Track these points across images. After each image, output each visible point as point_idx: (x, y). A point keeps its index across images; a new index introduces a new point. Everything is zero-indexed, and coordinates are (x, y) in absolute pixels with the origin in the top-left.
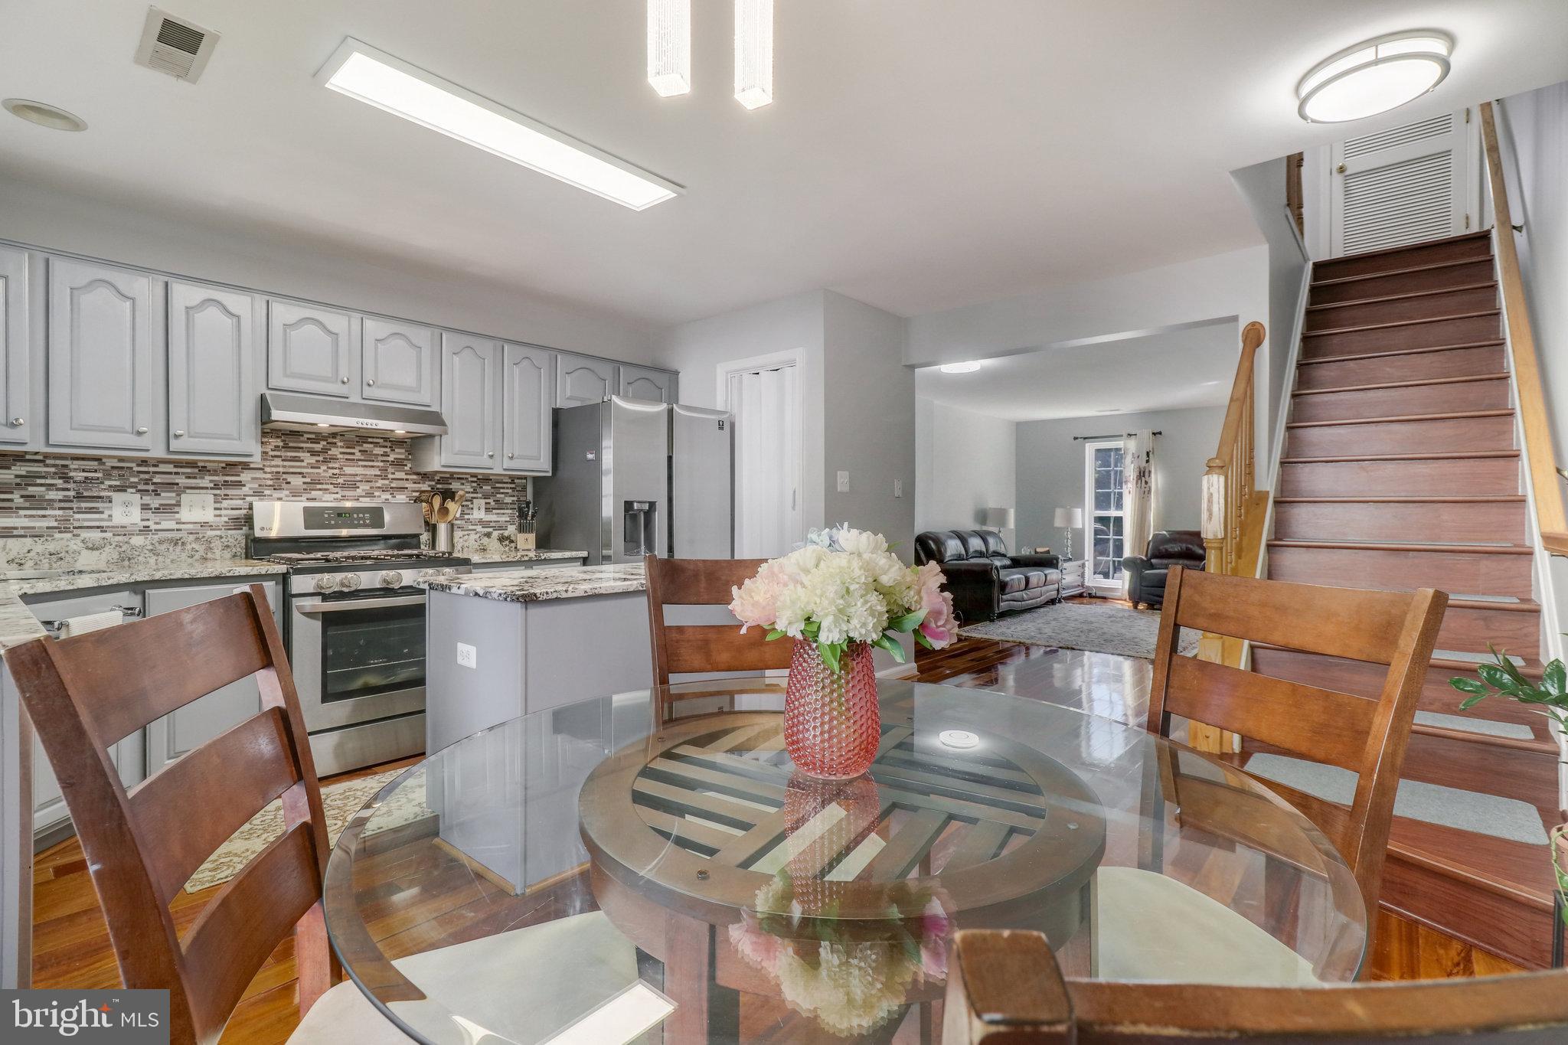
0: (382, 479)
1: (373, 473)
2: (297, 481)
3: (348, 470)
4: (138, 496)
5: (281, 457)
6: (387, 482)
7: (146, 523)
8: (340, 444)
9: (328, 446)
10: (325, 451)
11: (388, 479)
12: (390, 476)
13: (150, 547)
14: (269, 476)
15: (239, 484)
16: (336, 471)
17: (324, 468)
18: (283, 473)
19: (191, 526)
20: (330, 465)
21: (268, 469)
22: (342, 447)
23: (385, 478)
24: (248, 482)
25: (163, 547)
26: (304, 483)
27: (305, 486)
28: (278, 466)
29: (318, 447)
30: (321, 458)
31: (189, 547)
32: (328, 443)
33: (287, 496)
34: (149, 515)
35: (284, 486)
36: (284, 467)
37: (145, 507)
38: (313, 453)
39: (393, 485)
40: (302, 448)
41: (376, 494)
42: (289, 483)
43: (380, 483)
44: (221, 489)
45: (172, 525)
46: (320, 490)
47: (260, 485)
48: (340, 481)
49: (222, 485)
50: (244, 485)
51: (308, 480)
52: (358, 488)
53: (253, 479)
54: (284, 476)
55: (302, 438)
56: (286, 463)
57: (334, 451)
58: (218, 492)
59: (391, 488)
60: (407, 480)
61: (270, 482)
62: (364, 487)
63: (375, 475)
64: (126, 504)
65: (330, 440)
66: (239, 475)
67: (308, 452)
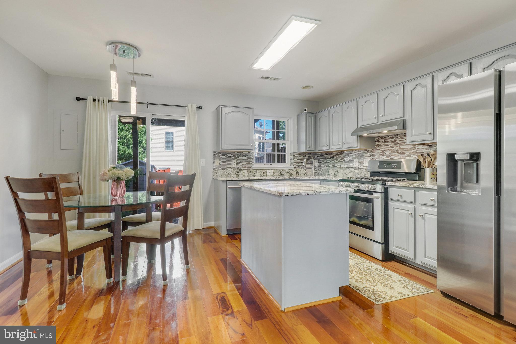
0: (413, 149)
1: (410, 147)
2: (388, 153)
3: (402, 147)
4: (357, 159)
5: (383, 145)
6: (415, 150)
7: (359, 167)
8: (399, 138)
9: (396, 139)
10: (395, 141)
11: (416, 149)
12: (417, 148)
13: (358, 173)
14: (381, 152)
15: (375, 155)
16: (398, 148)
17: (395, 147)
18: (385, 150)
19: (366, 167)
20: (396, 146)
21: (381, 150)
22: (400, 139)
23: (414, 149)
24: (377, 154)
25: (360, 173)
26: (390, 153)
27: (390, 154)
28: (383, 148)
29: (393, 140)
30: (394, 144)
31: (364, 173)
32: (396, 138)
33: (385, 158)
34: (359, 165)
35: (385, 154)
36: (384, 148)
37: (359, 163)
38: (392, 142)
39: (417, 151)
40: (389, 141)
41: (411, 155)
42: (386, 153)
43: (413, 151)
44: (371, 156)
45: (362, 167)
46: (394, 155)
47: (379, 155)
48: (399, 151)
49: (372, 155)
50: (376, 155)
51: (390, 152)
52: (405, 153)
53: (378, 153)
54: (385, 151)
55: (389, 138)
56: (385, 147)
57: (398, 141)
58: (371, 157)
59: (417, 153)
60: (423, 148)
61: (381, 154)
62: (407, 153)
63: (411, 148)
64: (356, 162)
65: (396, 137)
66: (375, 152)
67: (390, 142)
